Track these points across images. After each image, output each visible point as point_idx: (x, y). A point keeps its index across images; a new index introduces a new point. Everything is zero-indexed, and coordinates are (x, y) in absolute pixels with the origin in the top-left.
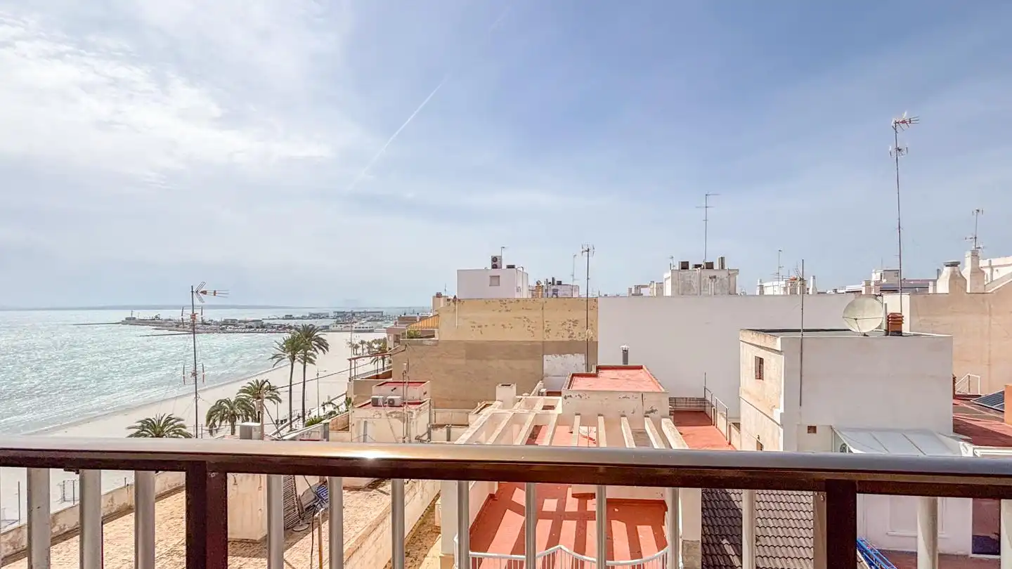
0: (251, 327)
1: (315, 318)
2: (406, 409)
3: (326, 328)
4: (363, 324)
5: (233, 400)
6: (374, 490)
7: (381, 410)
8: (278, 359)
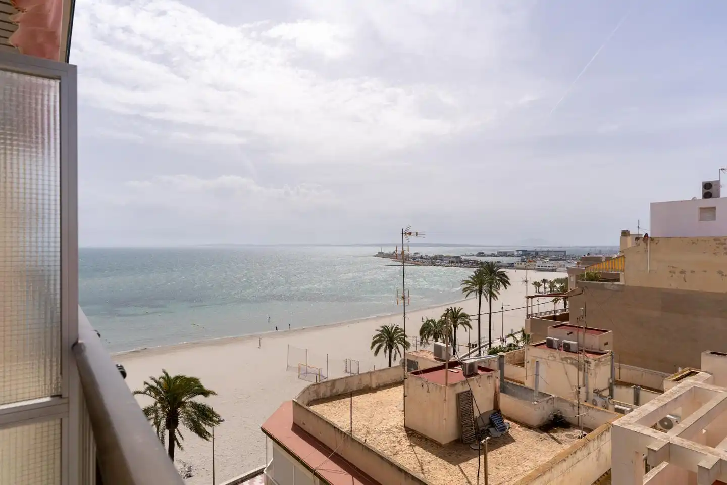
0: (452, 262)
1: (501, 256)
2: (582, 357)
3: (511, 266)
4: (545, 262)
5: (437, 321)
6: (546, 434)
7: (557, 353)
8: (469, 291)
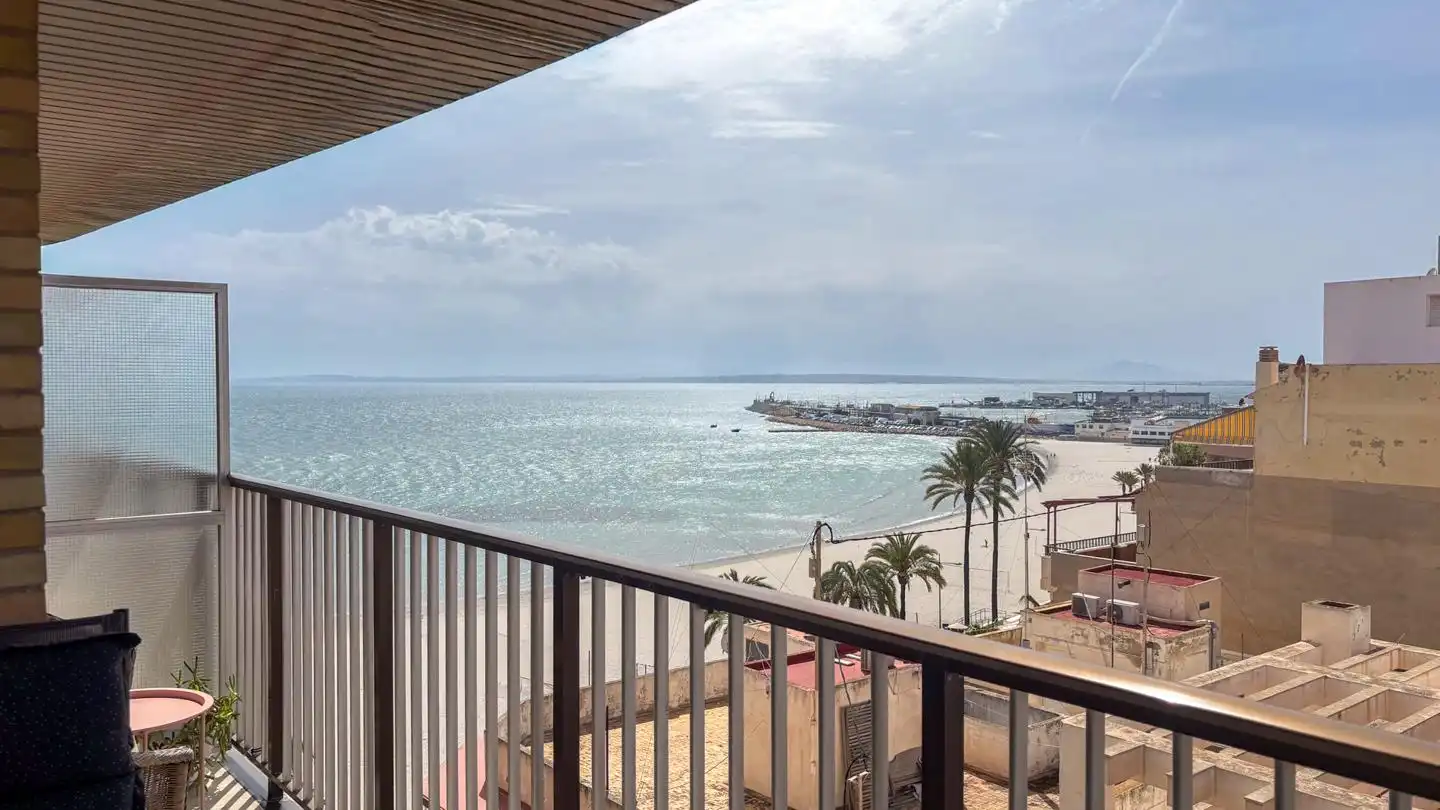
0: (917, 422)
1: (1045, 406)
2: (1141, 637)
3: (1067, 432)
4: (1151, 422)
7: (1089, 627)
8: (939, 495)
